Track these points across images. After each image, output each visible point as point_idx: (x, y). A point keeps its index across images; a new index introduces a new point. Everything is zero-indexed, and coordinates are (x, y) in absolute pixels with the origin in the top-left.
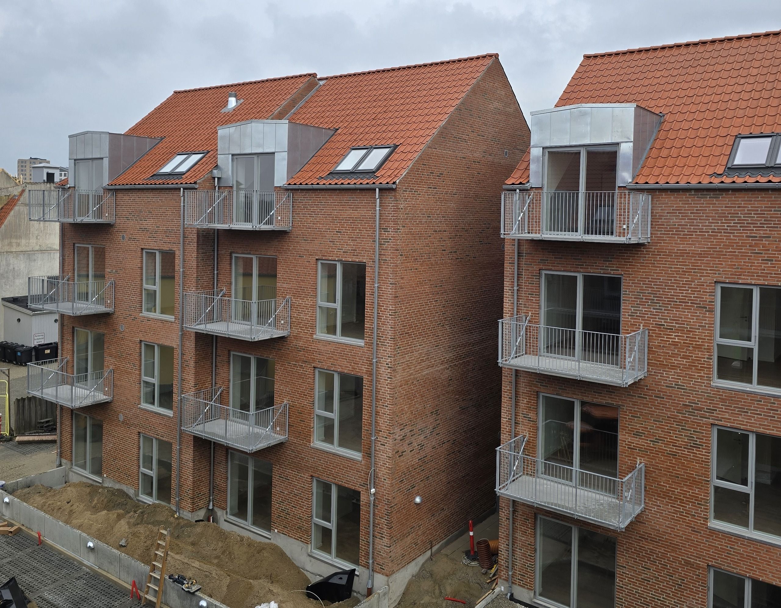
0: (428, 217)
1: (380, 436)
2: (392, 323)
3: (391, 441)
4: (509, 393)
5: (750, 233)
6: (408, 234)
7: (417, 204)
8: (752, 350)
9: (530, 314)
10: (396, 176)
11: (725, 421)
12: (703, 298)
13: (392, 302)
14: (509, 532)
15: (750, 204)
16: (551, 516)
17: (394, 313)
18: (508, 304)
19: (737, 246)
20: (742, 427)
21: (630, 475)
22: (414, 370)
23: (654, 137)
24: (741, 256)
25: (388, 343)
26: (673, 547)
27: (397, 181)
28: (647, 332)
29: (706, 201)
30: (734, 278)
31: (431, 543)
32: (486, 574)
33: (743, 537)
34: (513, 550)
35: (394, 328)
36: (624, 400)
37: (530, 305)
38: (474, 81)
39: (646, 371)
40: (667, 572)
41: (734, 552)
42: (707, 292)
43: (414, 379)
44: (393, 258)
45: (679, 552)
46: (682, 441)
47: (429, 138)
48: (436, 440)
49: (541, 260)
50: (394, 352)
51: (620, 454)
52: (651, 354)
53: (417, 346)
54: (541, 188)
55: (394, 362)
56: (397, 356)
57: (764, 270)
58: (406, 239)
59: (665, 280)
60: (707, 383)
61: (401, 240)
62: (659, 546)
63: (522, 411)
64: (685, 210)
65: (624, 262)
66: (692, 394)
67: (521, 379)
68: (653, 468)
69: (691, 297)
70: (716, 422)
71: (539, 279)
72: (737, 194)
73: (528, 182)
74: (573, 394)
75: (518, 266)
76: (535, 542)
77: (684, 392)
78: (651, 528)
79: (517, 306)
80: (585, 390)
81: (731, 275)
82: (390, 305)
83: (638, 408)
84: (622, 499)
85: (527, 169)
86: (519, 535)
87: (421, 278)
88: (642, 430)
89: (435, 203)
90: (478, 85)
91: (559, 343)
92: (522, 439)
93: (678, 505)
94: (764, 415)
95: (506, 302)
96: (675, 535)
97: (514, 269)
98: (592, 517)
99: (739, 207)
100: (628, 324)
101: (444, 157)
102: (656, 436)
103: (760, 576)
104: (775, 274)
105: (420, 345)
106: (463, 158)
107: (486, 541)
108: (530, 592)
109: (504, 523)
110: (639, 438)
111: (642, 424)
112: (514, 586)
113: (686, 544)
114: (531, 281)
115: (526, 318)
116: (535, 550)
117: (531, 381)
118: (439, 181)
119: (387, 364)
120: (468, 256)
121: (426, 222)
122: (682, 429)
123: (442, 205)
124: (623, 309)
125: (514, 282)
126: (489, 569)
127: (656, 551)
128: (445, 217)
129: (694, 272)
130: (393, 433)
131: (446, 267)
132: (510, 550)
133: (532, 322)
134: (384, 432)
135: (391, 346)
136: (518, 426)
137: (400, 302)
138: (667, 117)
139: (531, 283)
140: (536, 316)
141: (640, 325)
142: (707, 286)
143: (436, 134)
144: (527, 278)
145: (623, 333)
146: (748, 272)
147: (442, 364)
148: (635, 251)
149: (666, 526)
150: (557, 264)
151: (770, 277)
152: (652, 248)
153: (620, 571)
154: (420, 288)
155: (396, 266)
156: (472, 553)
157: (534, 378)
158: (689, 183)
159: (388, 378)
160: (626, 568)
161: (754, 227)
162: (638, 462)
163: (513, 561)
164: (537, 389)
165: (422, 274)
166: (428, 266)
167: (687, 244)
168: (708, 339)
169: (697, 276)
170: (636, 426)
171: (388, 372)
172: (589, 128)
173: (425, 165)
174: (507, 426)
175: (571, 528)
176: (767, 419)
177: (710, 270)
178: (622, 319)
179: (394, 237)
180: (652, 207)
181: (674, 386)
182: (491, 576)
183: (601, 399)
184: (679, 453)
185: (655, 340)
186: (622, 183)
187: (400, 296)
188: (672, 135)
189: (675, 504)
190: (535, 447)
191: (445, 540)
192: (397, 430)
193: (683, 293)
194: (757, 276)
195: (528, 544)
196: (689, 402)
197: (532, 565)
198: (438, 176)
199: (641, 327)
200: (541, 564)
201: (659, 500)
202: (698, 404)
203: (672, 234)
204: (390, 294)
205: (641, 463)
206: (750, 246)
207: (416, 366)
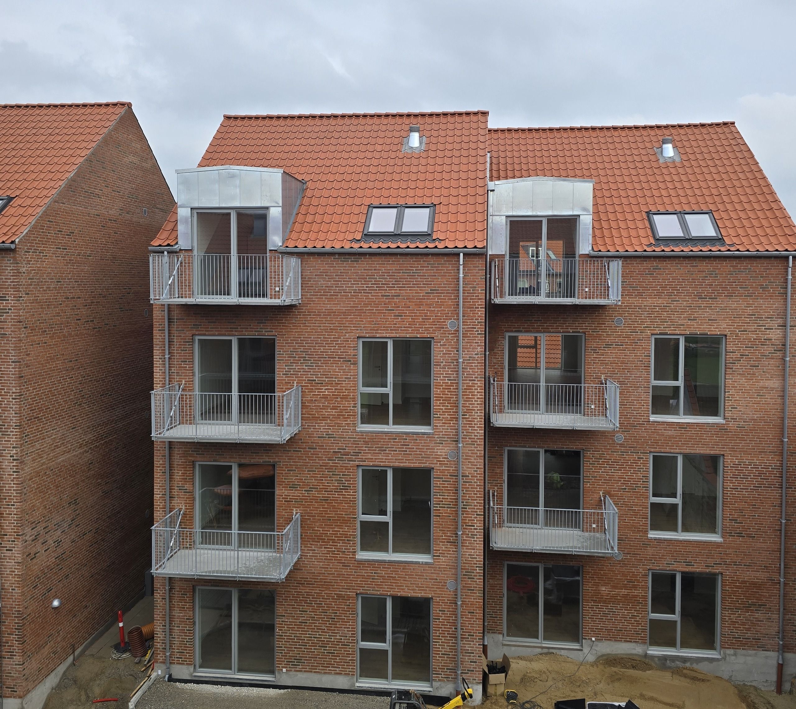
0: (57, 282)
1: (6, 541)
2: (16, 408)
3: (20, 544)
4: (162, 467)
5: (385, 293)
6: (33, 303)
7: (43, 267)
8: (387, 395)
9: (183, 382)
10: (14, 234)
11: (368, 461)
12: (348, 352)
13: (15, 384)
14: (165, 612)
15: (383, 267)
16: (210, 584)
17: (20, 396)
18: (158, 374)
19: (374, 304)
20: (382, 464)
21: (288, 527)
22: (47, 458)
23: (298, 203)
24: (378, 313)
25: (13, 432)
26: (327, 585)
27: (17, 241)
28: (300, 388)
29: (348, 264)
30: (373, 333)
31: (74, 647)
32: (139, 662)
33: (384, 562)
34: (170, 629)
35: (20, 413)
36: (281, 456)
37: (183, 373)
38: (106, 130)
39: (300, 425)
40: (322, 609)
41: (377, 576)
42: (351, 347)
43: (47, 468)
44: (15, 331)
45: (332, 588)
46: (333, 486)
47: (54, 192)
48: (76, 532)
49: (194, 325)
50: (20, 441)
51: (277, 509)
52: (304, 409)
53: (50, 431)
54: (191, 250)
55: (22, 453)
56: (24, 446)
57: (396, 324)
58: (31, 309)
59: (315, 338)
60: (353, 429)
61: (24, 309)
62: (314, 587)
63: (178, 484)
64: (330, 273)
65: (278, 323)
66: (341, 441)
67: (176, 451)
68: (308, 516)
69: (338, 352)
70: (361, 463)
71: (192, 345)
72: (373, 258)
73: (177, 243)
74: (231, 458)
75: (169, 333)
76: (193, 615)
77: (334, 440)
78: (307, 573)
79: (169, 375)
80: (243, 452)
81: (370, 330)
82: (13, 387)
83: (293, 462)
84: (282, 552)
85: (174, 229)
86: (176, 613)
87: (52, 353)
88: (298, 482)
89: (65, 265)
90: (109, 135)
91: (213, 408)
92: (178, 513)
93: (330, 545)
94: (399, 451)
95: (156, 372)
96: (328, 574)
97: (164, 336)
98: (254, 576)
99: (375, 270)
100: (282, 383)
101: (75, 214)
102: (310, 485)
103: (398, 592)
104: (404, 327)
105: (53, 430)
106: (97, 215)
107: (138, 629)
108: (190, 667)
109: (160, 604)
110: (295, 490)
111: (298, 476)
112: (173, 666)
113: (337, 580)
114: (184, 348)
115: (179, 387)
116: (194, 623)
117: (186, 451)
118: (69, 241)
119: (11, 456)
120: (107, 324)
121: (55, 288)
122: (333, 474)
123: (74, 268)
124: (278, 368)
125: (165, 350)
126: (142, 657)
127: (312, 592)
128: (78, 282)
129: (340, 330)
130: (22, 535)
131: (82, 338)
132: (167, 630)
133: (186, 390)
134: (10, 535)
135: (17, 435)
136: (173, 500)
137: (25, 382)
138: (309, 184)
139: (183, 350)
140: (190, 384)
141: (293, 383)
142: (351, 341)
143: (63, 186)
144: (179, 345)
145: (278, 391)
146: (384, 327)
147: (80, 447)
148: (288, 312)
149: (320, 567)
150: (211, 328)
151: (401, 330)
152: (303, 309)
153: (279, 621)
154: (51, 365)
155: (19, 341)
156: (122, 645)
157: (190, 448)
158: (334, 248)
159: (14, 472)
160: (284, 616)
161: (387, 287)
162: (294, 513)
163: (170, 641)
164: (193, 459)
165: (53, 348)
166: (60, 338)
167: (333, 304)
168: (353, 390)
169: (343, 332)
170: (292, 479)
171: (13, 466)
172: (238, 190)
173: (52, 222)
174: (160, 503)
175: (231, 591)
176: (401, 454)
177: (354, 327)
178: (276, 378)
179: (15, 306)
180: (302, 270)
181: (325, 436)
182: (146, 663)
183: (259, 459)
184: (330, 497)
185: (308, 395)
186: (273, 247)
187: (25, 376)
188: (315, 202)
189: (328, 545)
190: (192, 518)
191: (89, 640)
192: (28, 530)
193: (331, 349)
194: (391, 330)
195: (187, 619)
196: (338, 449)
197: (192, 639)
198: (67, 235)
199: (295, 385)
200: (200, 635)
201: (314, 545)
202: (346, 449)
203: (320, 295)
204: (12, 374)
205: (297, 513)
206: (384, 304)
207: (49, 454)
